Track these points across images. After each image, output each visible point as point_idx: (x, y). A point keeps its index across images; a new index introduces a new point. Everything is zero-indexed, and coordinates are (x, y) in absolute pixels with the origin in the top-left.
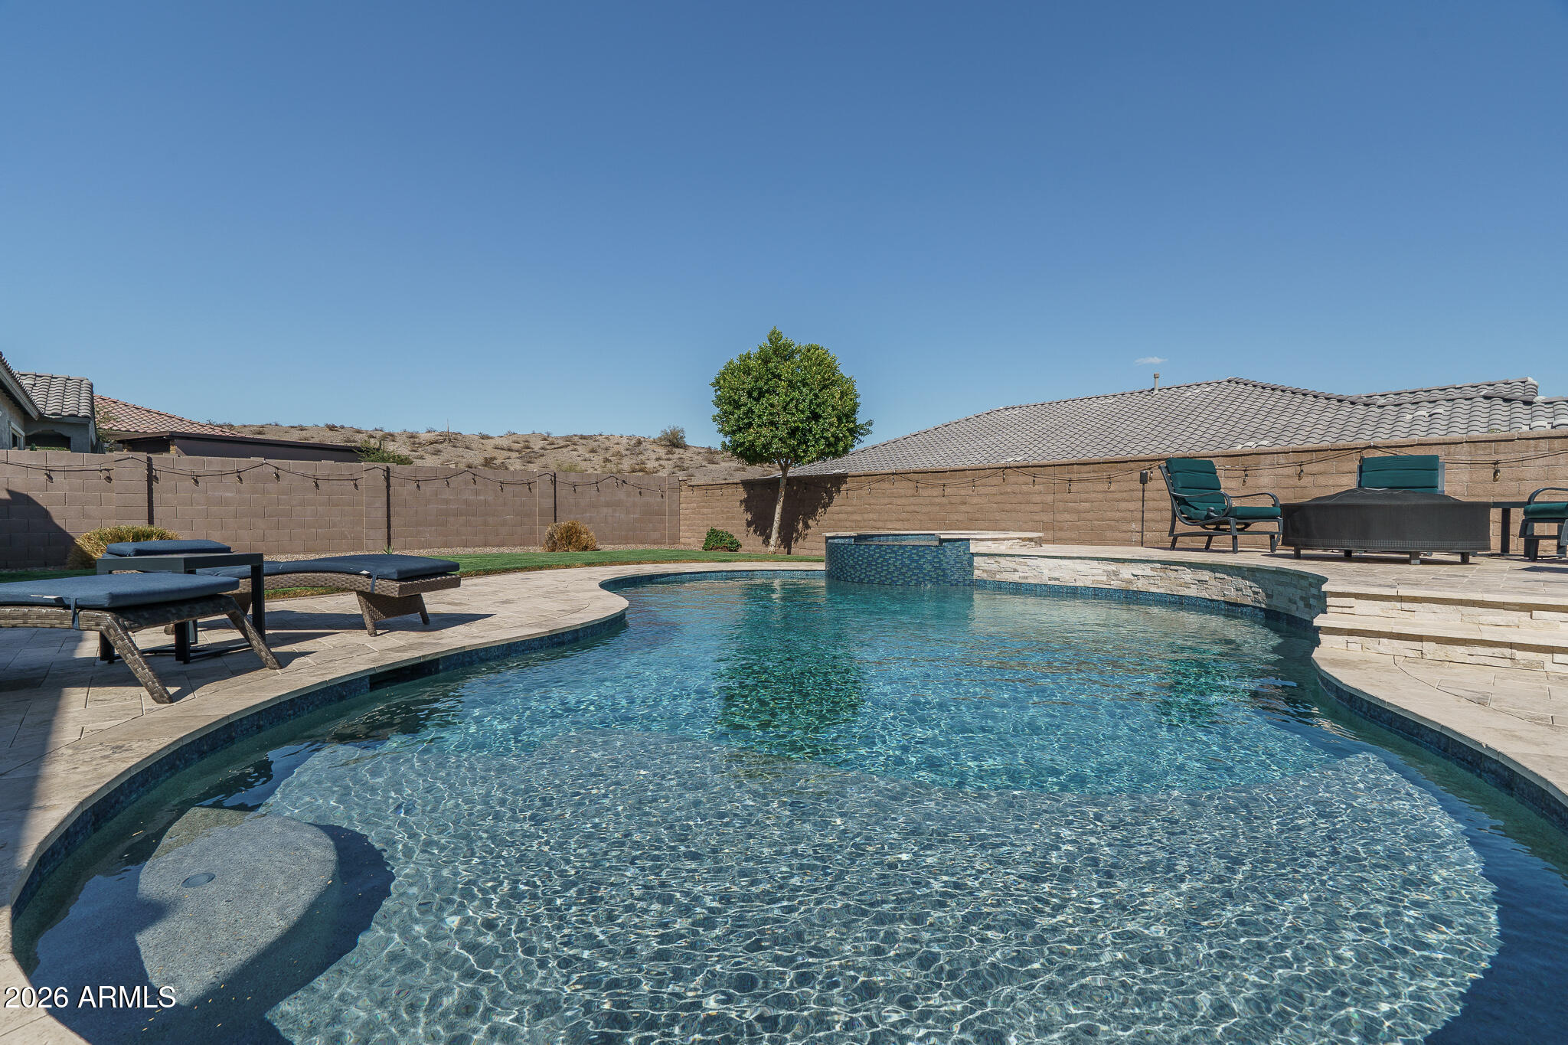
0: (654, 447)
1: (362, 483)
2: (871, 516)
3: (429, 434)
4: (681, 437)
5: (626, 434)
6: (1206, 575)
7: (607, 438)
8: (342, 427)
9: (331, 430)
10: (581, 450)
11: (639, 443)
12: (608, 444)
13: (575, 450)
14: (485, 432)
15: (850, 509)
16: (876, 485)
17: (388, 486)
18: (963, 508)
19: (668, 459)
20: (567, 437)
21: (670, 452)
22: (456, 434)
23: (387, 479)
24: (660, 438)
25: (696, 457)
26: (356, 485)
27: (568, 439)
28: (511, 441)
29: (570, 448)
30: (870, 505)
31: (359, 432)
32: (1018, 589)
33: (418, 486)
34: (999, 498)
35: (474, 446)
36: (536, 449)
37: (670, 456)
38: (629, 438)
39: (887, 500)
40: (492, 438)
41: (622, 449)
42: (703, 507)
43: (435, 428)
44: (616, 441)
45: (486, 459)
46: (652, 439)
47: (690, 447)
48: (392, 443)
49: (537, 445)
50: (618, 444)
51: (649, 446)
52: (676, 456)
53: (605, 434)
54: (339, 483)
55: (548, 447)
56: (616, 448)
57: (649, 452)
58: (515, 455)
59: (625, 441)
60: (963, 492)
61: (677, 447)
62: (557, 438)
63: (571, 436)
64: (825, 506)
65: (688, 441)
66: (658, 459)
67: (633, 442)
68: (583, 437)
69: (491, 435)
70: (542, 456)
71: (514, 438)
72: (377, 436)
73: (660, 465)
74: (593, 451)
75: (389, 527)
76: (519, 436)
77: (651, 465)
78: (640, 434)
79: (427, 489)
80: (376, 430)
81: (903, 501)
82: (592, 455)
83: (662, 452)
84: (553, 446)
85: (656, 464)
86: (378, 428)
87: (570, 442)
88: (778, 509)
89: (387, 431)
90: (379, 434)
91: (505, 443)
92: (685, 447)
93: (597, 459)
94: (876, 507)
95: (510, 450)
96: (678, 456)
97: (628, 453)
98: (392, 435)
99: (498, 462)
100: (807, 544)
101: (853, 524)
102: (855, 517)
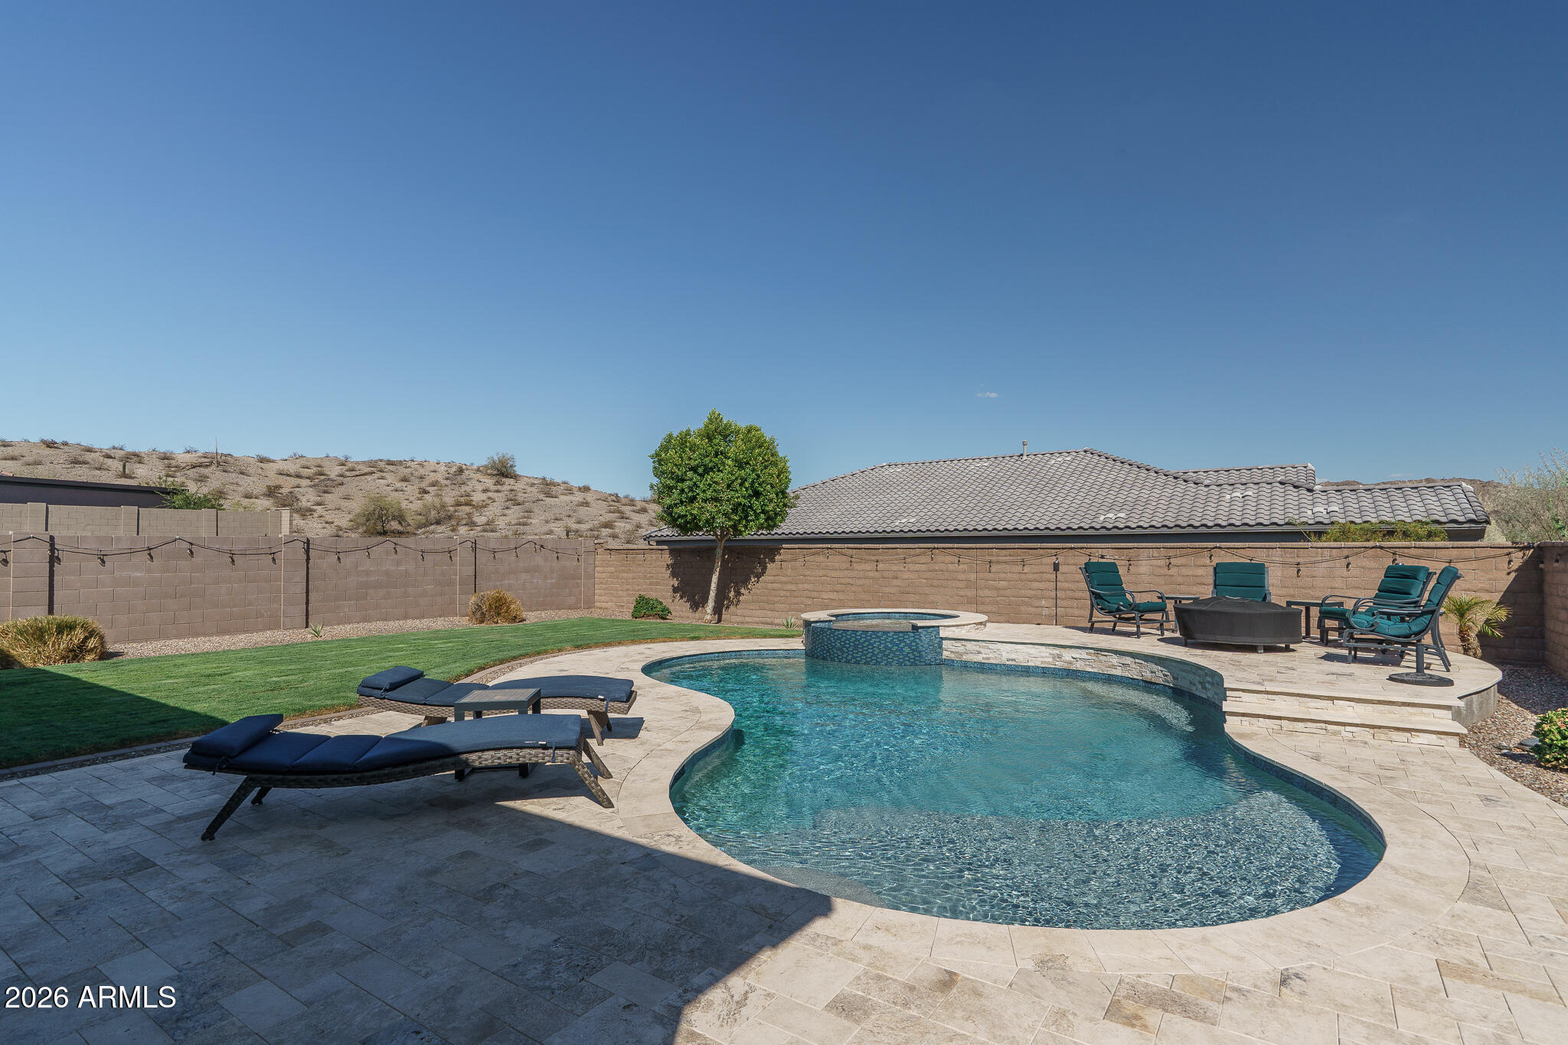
0: (479, 476)
1: (281, 557)
2: (806, 586)
3: (189, 455)
4: (511, 466)
5: (445, 460)
6: (1128, 660)
7: (421, 465)
8: (65, 444)
9: (48, 446)
10: (390, 478)
11: (461, 471)
12: (422, 471)
13: (382, 478)
14: (265, 454)
15: (784, 579)
16: (812, 558)
17: (308, 559)
18: (895, 582)
19: (498, 491)
20: (370, 462)
21: (497, 483)
22: (226, 456)
23: (307, 552)
24: (486, 467)
25: (530, 489)
26: (274, 559)
27: (372, 464)
28: (298, 466)
29: (376, 476)
30: (805, 576)
31: (90, 450)
32: (983, 668)
33: (339, 558)
34: (928, 575)
35: (251, 471)
36: (333, 476)
37: (499, 487)
38: (448, 465)
39: (821, 573)
40: (273, 461)
41: (439, 477)
42: (623, 571)
43: (196, 447)
44: (432, 469)
45: (269, 487)
46: (475, 467)
47: (520, 476)
48: (138, 465)
49: (334, 472)
50: (435, 471)
51: (472, 475)
52: (506, 488)
53: (419, 459)
54: (256, 557)
55: (348, 474)
56: (433, 477)
57: (474, 482)
58: (305, 482)
59: (443, 468)
60: (894, 568)
61: (507, 477)
62: (357, 463)
63: (376, 461)
64: (758, 576)
65: (519, 470)
66: (485, 491)
67: (454, 469)
68: (390, 463)
69: (272, 457)
70: (342, 484)
71: (303, 462)
72: (117, 456)
73: (489, 498)
74: (404, 480)
75: (307, 603)
76: (308, 460)
77: (478, 497)
78: (460, 460)
79: (348, 561)
80: (114, 448)
81: (837, 574)
82: (404, 484)
83: (489, 482)
84: (354, 473)
85: (484, 496)
86: (117, 446)
87: (375, 468)
88: (715, 579)
89: (129, 449)
90: (119, 454)
91: (292, 468)
92: (516, 477)
93: (412, 490)
94: (809, 578)
95: (298, 476)
96: (509, 487)
97: (446, 482)
98: (136, 455)
99: (285, 491)
100: (739, 612)
101: (788, 594)
102: (789, 587)
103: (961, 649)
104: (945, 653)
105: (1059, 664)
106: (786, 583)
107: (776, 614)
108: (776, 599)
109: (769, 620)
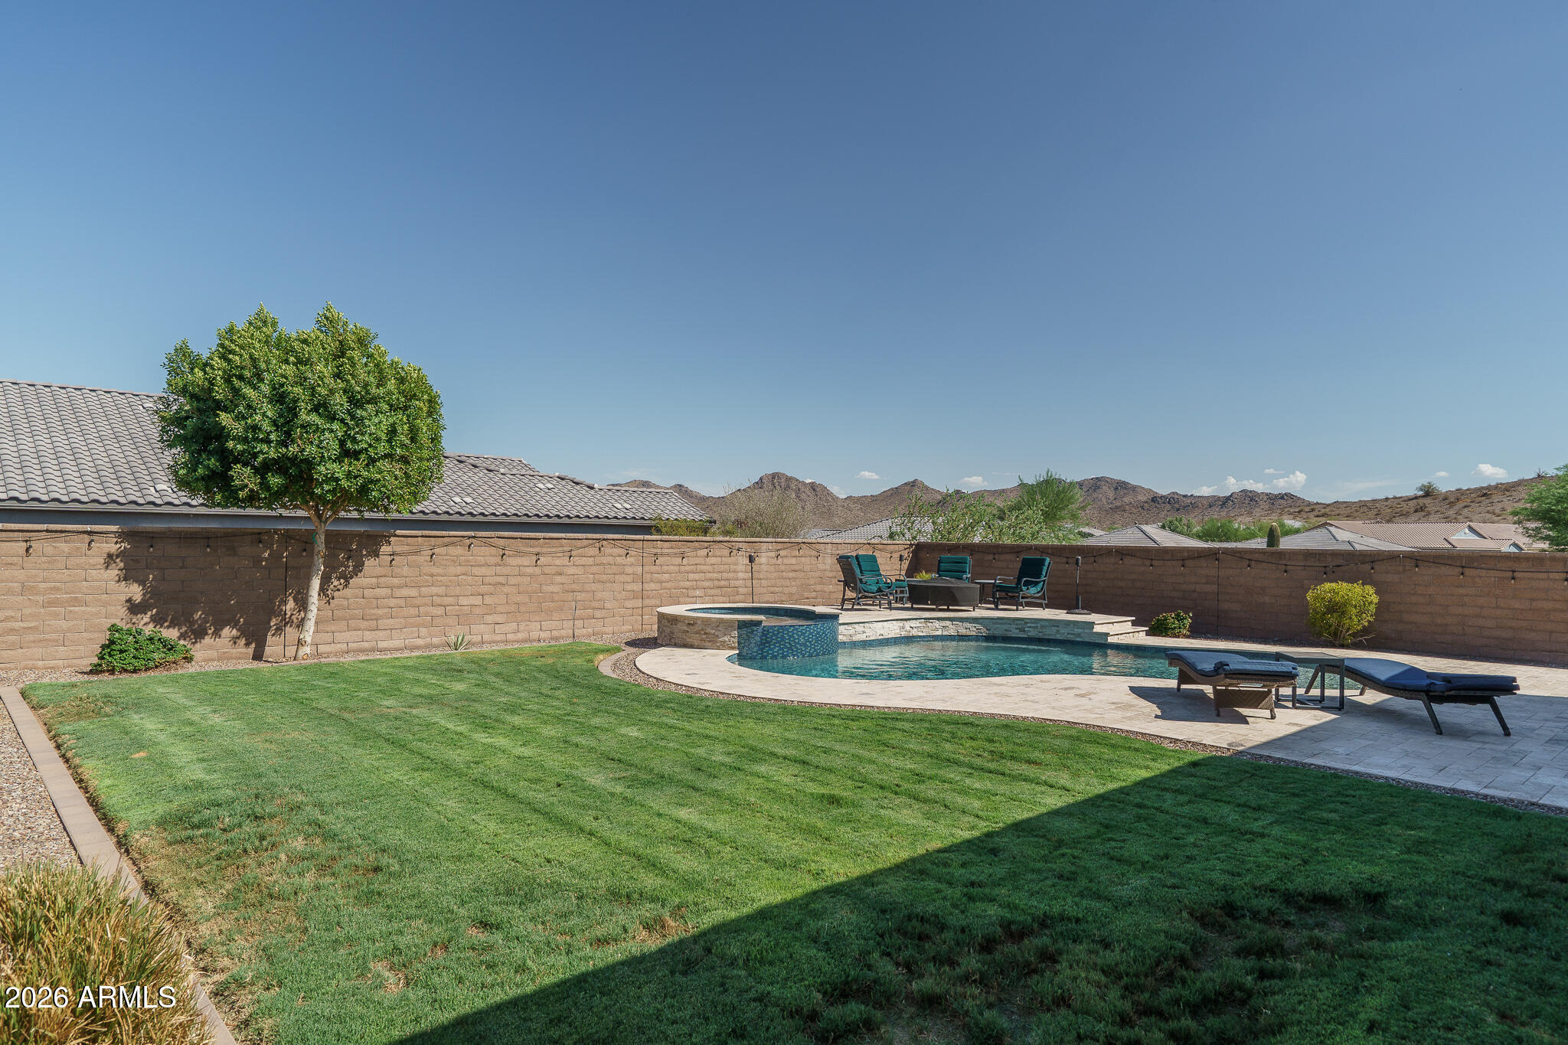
2: (434, 590)
15: (396, 581)
16: (443, 550)
18: (559, 579)
30: (432, 575)
34: (595, 569)
39: (459, 570)
60: (558, 562)
81: (483, 571)
88: (316, 580)
94: (440, 578)
101: (402, 602)
102: (405, 592)
103: (852, 632)
104: (840, 637)
105: (904, 634)
106: (399, 587)
107: (380, 634)
108: (380, 612)
109: (366, 645)
